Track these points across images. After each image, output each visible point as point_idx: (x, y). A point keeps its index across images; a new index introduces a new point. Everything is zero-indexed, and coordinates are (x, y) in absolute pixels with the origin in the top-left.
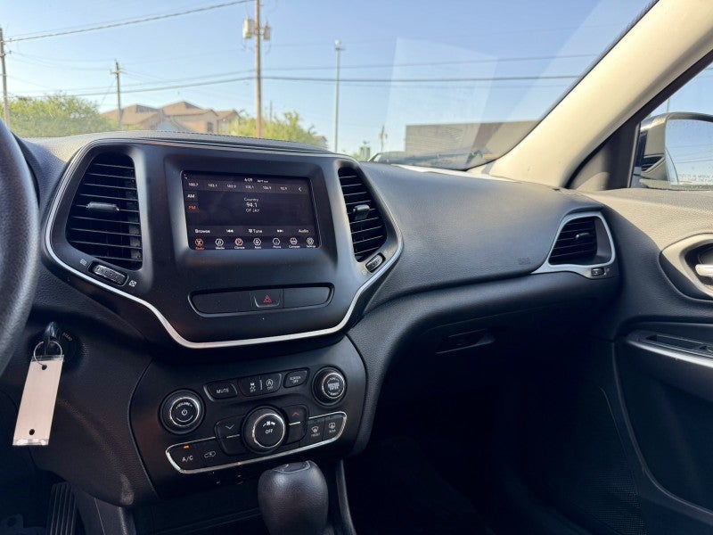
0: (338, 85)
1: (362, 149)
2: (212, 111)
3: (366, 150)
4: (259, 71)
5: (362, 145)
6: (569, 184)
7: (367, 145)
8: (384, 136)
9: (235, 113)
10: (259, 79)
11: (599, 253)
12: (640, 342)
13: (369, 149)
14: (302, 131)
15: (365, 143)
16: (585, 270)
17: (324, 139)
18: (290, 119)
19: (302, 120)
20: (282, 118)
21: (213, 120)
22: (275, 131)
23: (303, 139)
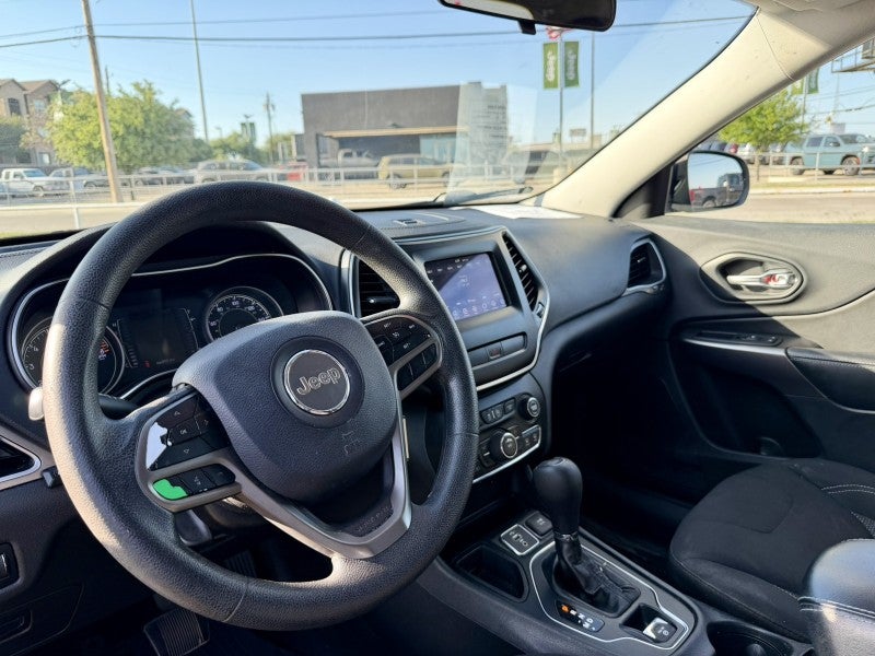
0: (197, 44)
1: (243, 125)
2: (13, 81)
3: (248, 126)
4: (90, 27)
5: (244, 120)
6: (617, 213)
7: (250, 120)
8: (271, 108)
9: (53, 86)
10: (92, 38)
11: (653, 272)
12: (692, 338)
13: (252, 125)
14: (163, 107)
15: (247, 117)
16: (648, 288)
17: (188, 114)
18: (142, 91)
19: (161, 93)
20: (132, 92)
21: (19, 96)
22: (124, 110)
23: (167, 117)
